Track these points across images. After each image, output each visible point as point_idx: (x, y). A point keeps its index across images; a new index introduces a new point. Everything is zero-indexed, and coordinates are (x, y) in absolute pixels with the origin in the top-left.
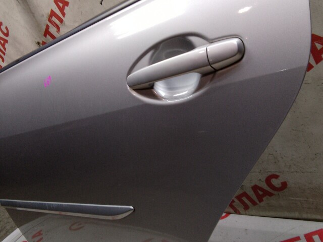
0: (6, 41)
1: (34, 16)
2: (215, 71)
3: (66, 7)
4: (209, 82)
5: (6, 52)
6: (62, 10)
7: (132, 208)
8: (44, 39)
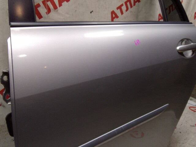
3: (65, 2)
6: (61, 2)
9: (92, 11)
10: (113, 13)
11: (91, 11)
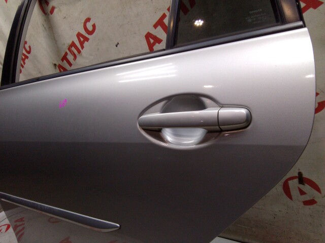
0: (27, 57)
1: (56, 43)
2: (221, 131)
3: (86, 42)
4: (214, 138)
5: (25, 66)
6: (82, 44)
7: (118, 225)
8: (61, 63)
9: (118, 44)
10: (148, 36)
11: (116, 43)
